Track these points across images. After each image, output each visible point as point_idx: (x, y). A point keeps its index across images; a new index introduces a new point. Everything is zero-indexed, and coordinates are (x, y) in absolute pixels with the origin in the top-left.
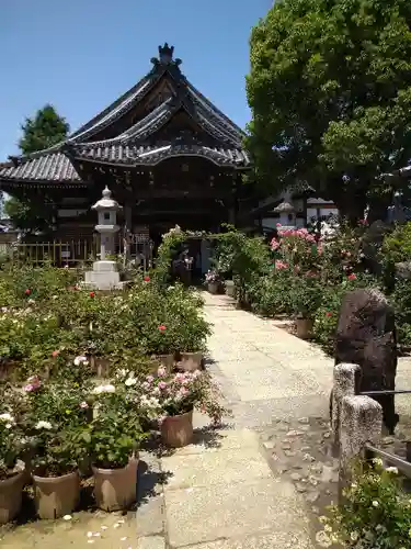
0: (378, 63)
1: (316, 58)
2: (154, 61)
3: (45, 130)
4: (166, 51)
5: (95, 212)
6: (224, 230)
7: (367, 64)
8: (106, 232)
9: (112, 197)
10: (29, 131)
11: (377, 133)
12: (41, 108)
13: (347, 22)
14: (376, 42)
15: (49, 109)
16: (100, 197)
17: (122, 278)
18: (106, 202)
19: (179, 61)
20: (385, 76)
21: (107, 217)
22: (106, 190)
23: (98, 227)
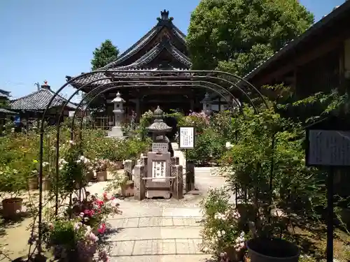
0: (244, 32)
1: (215, 30)
2: (158, 19)
4: (165, 14)
5: (113, 104)
6: (171, 112)
7: (238, 33)
8: (118, 113)
9: (121, 97)
10: (97, 55)
11: (243, 66)
12: (104, 42)
13: (229, 14)
14: (243, 22)
16: (115, 97)
17: (124, 134)
18: (118, 99)
19: (172, 19)
20: (246, 39)
21: (118, 106)
22: (118, 94)
23: (114, 111)
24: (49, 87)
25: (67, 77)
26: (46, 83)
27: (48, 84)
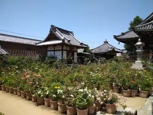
3: (137, 21)
8: (139, 52)
9: (141, 41)
15: (138, 17)
16: (138, 42)
22: (140, 39)
23: (136, 51)
24: (107, 42)
25: (114, 36)
26: (106, 40)
27: (107, 41)
